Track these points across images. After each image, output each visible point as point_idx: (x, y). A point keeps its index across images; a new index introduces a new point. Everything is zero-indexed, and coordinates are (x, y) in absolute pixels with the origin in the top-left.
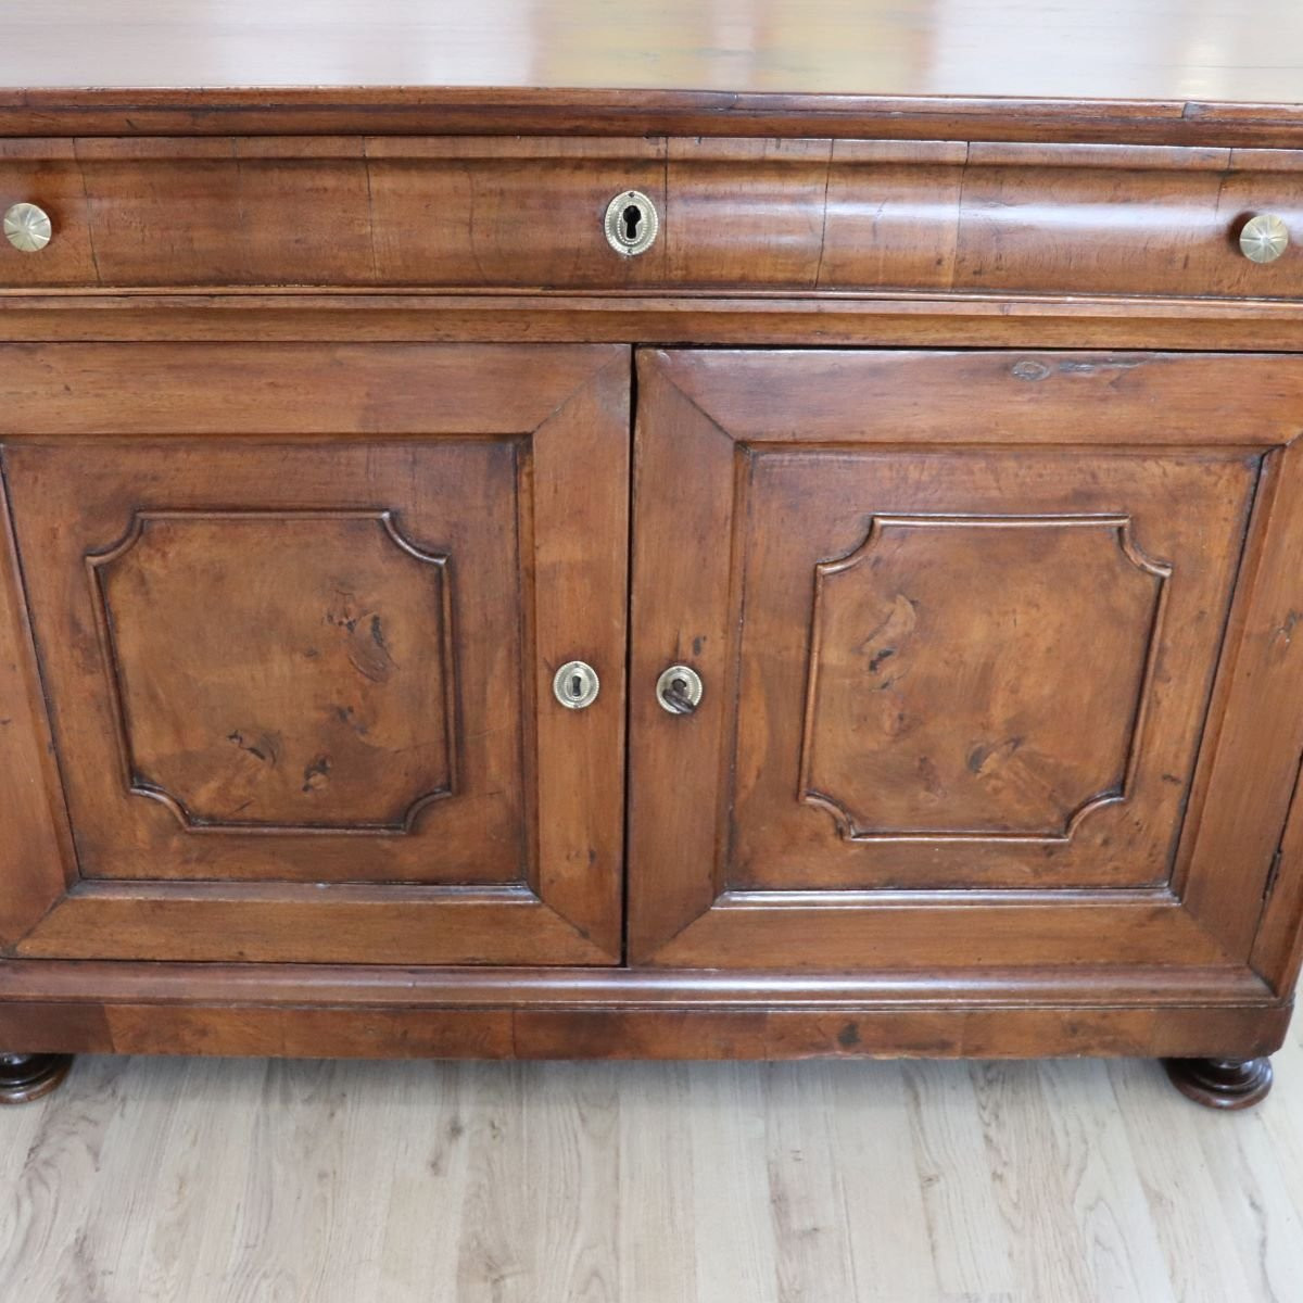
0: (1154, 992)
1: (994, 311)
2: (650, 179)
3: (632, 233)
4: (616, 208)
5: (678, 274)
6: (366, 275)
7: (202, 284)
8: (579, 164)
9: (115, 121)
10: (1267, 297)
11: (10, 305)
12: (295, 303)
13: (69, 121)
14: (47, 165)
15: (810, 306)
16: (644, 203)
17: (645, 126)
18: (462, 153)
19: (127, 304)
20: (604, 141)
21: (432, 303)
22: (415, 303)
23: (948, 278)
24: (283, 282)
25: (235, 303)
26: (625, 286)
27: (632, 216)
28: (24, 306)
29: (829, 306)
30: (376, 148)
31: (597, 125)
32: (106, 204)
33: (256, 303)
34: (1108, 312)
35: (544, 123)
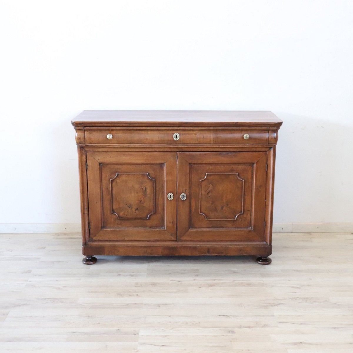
0: (251, 244)
1: (218, 146)
2: (179, 132)
3: (176, 138)
4: (174, 135)
5: (182, 143)
6: (147, 143)
7: (128, 144)
8: (171, 130)
9: (121, 125)
10: (249, 144)
11: (106, 146)
12: (138, 146)
13: (116, 125)
14: (112, 130)
15: (197, 146)
16: (178, 135)
17: (178, 126)
18: (158, 129)
19: (119, 146)
20: (173, 127)
21: (154, 146)
22: (152, 146)
23: (212, 143)
24: (137, 144)
25: (132, 146)
26: (176, 144)
27: (176, 136)
28: (107, 146)
29: (199, 146)
30: (149, 128)
31: (173, 126)
32: (118, 134)
33: (134, 146)
34: (232, 146)
35: (167, 125)
